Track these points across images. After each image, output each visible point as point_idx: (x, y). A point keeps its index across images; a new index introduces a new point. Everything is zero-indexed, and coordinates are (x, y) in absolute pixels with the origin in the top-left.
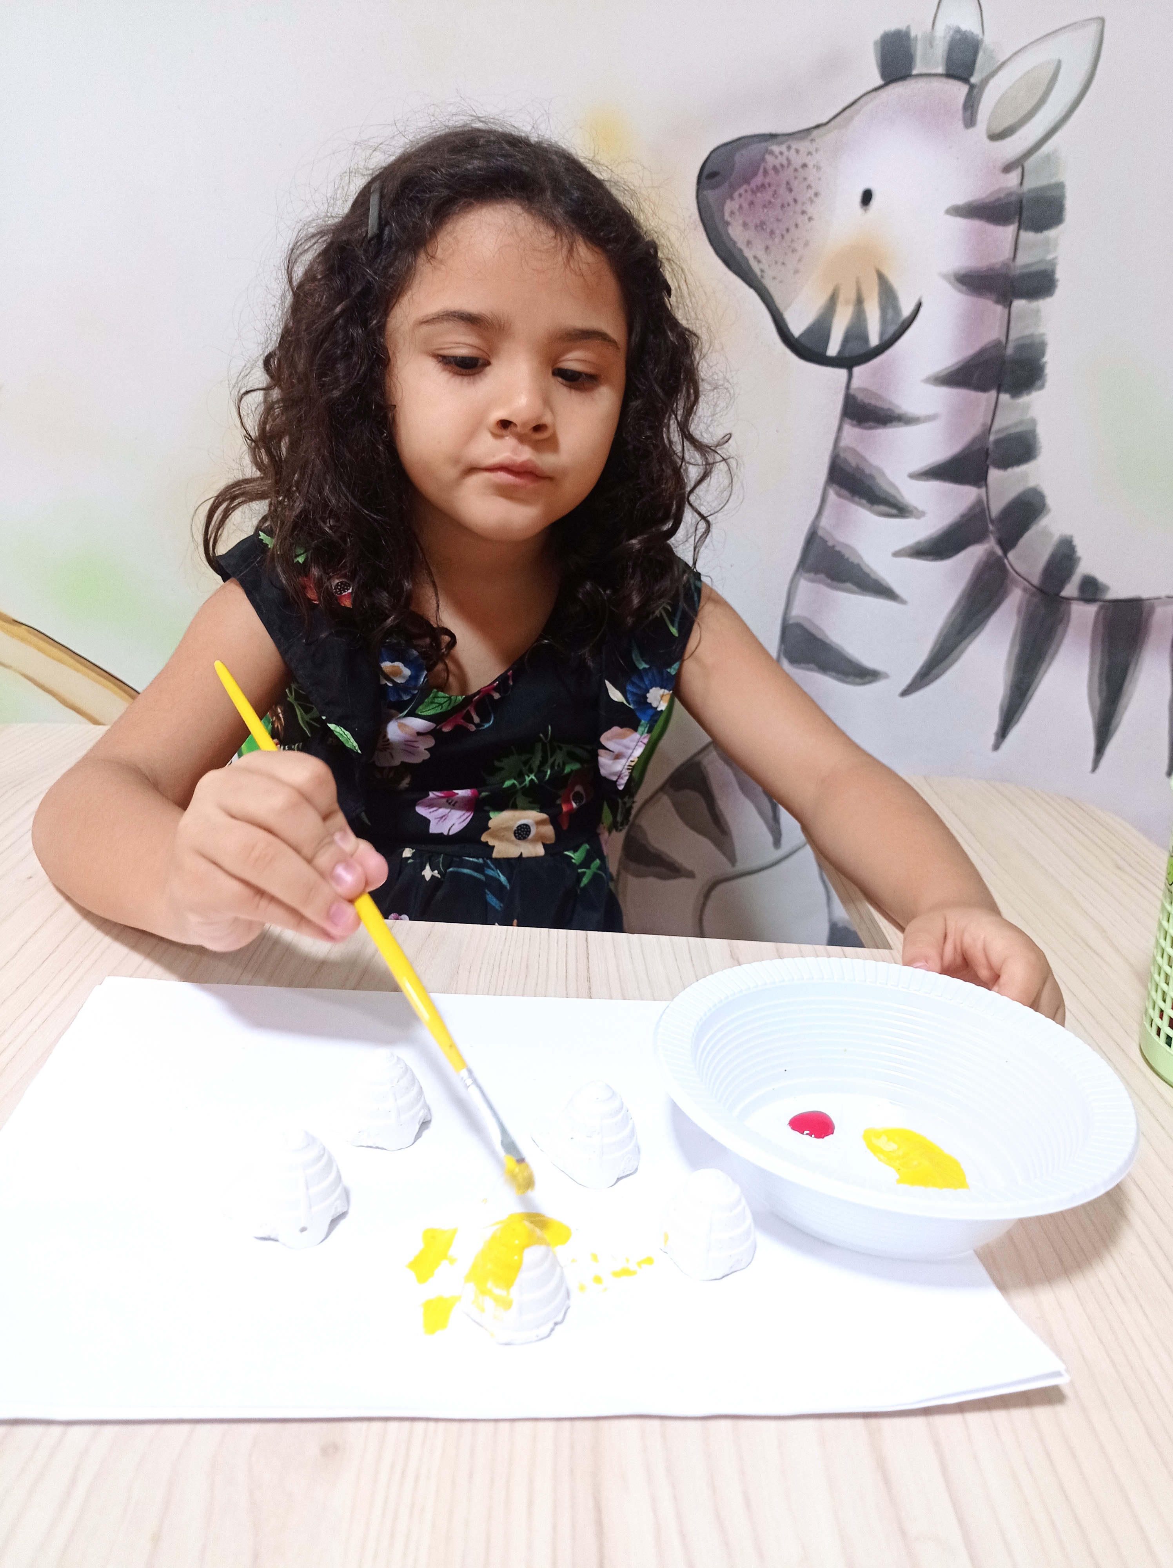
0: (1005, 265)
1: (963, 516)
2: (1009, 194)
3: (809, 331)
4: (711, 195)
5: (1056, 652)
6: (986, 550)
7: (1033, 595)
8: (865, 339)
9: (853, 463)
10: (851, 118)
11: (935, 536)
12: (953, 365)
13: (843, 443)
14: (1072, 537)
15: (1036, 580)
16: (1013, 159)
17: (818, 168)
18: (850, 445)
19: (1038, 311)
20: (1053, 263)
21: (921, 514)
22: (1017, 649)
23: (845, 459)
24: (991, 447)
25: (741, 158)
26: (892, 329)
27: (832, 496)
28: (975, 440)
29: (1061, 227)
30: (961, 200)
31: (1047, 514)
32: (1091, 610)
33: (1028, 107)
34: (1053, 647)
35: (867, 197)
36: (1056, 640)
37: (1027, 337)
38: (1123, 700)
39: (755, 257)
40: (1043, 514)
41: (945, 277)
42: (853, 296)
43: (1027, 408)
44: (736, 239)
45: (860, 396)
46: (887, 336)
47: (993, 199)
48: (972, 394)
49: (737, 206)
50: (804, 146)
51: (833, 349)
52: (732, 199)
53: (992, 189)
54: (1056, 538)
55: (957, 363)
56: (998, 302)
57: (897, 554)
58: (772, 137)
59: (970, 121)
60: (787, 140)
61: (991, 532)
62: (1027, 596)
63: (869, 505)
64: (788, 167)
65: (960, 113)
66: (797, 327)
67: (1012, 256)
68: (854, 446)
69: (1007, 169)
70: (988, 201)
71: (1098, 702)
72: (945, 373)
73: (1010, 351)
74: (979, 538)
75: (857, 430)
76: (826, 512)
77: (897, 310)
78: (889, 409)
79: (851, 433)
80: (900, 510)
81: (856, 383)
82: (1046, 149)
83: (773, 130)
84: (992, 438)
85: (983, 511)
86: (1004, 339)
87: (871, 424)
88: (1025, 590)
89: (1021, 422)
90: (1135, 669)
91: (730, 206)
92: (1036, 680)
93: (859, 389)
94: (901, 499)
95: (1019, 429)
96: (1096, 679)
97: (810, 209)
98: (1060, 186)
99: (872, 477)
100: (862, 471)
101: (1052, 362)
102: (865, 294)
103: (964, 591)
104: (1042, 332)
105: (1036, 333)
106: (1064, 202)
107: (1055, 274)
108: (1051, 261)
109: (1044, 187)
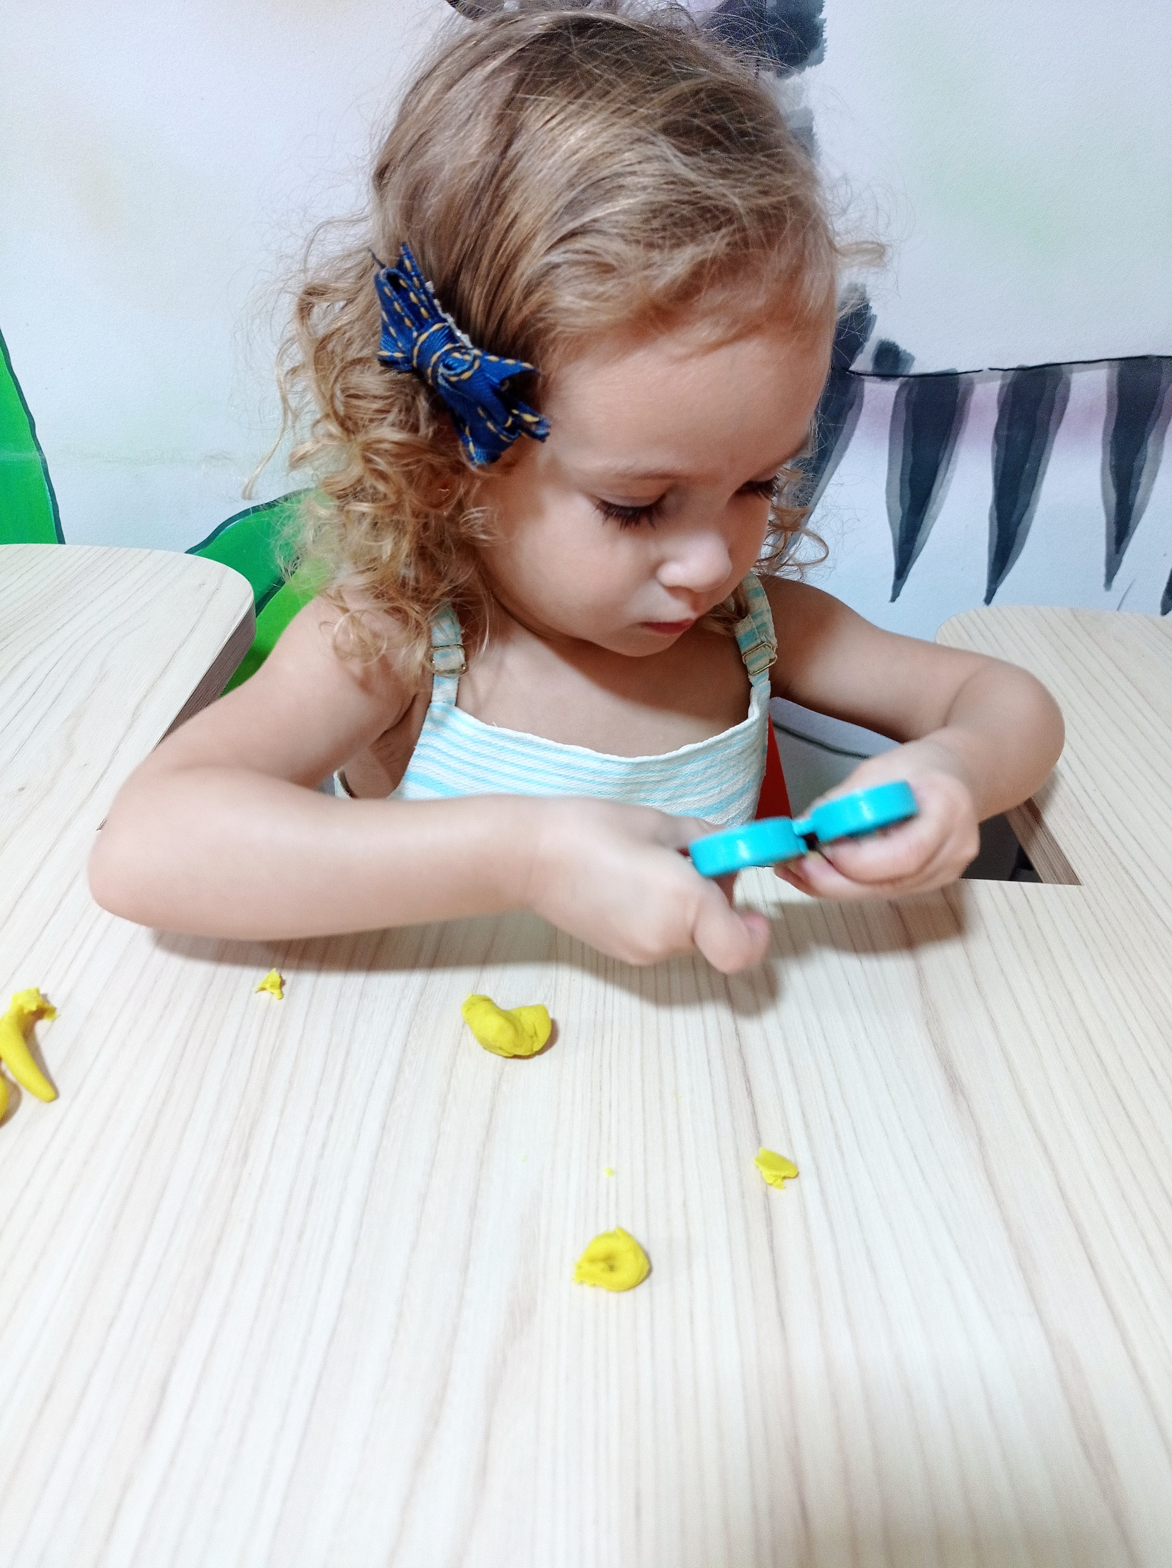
34: (843, 439)
36: (845, 433)
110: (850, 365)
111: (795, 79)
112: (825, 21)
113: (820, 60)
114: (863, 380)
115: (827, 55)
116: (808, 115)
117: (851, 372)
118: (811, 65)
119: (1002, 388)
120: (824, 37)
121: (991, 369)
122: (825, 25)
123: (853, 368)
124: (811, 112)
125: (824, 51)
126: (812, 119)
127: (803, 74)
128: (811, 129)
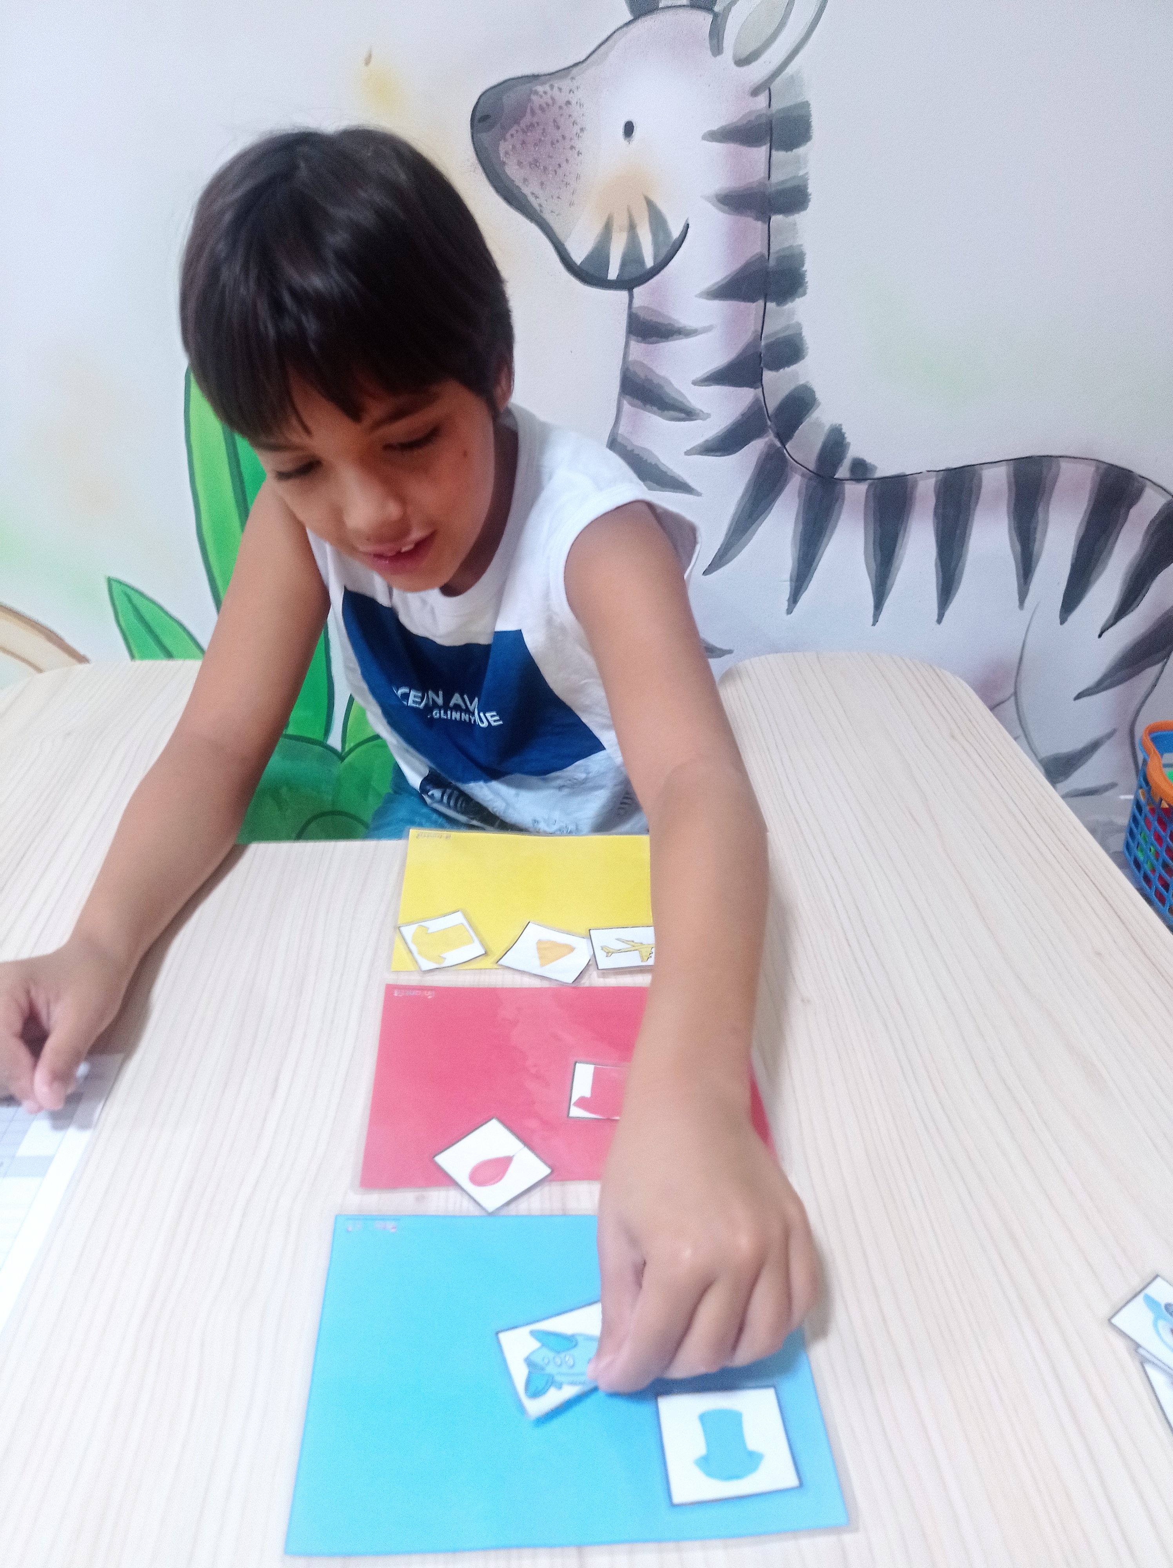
0: (761, 184)
1: (743, 415)
2: (760, 116)
3: (589, 258)
4: (485, 137)
5: (835, 527)
6: (766, 443)
7: (810, 479)
8: (640, 261)
9: (642, 376)
10: (606, 54)
11: (719, 434)
12: (722, 280)
13: (631, 358)
14: (841, 425)
15: (812, 466)
16: (759, 83)
17: (581, 105)
18: (639, 360)
19: (795, 224)
20: (805, 179)
21: (705, 416)
22: (800, 527)
23: (635, 372)
24: (763, 352)
25: (510, 100)
26: (664, 252)
27: (626, 406)
28: (748, 347)
29: (809, 144)
30: (715, 126)
31: (818, 406)
32: (863, 487)
33: (770, 31)
34: (832, 522)
35: (629, 129)
36: (834, 517)
37: (788, 248)
38: (896, 563)
39: (533, 194)
40: (814, 408)
41: (708, 199)
42: (626, 223)
43: (792, 313)
44: (513, 178)
45: (642, 314)
46: (661, 258)
47: (745, 122)
48: (743, 305)
49: (511, 147)
50: (565, 84)
51: (613, 273)
52: (505, 140)
53: (743, 113)
54: (827, 427)
55: (725, 278)
56: (757, 219)
57: (688, 453)
58: (535, 77)
59: (717, 49)
60: (550, 80)
61: (770, 427)
62: (806, 480)
63: (660, 411)
64: (553, 106)
65: (707, 44)
66: (578, 256)
67: (768, 176)
68: (641, 359)
69: (755, 92)
70: (739, 124)
71: (873, 566)
72: (716, 287)
73: (772, 263)
74: (759, 433)
75: (643, 345)
76: (623, 421)
77: (667, 232)
78: (670, 324)
79: (638, 349)
80: (687, 414)
81: (637, 303)
82: (790, 70)
83: (536, 72)
84: (763, 343)
85: (761, 408)
86: (767, 254)
87: (654, 339)
88: (803, 475)
89: (788, 327)
90: (904, 537)
91: (504, 147)
92: (820, 552)
93: (640, 307)
94: (688, 404)
95: (787, 333)
96: (871, 546)
97: (579, 145)
98: (806, 105)
99: (660, 386)
100: (650, 381)
101: (811, 270)
102: (637, 221)
103: (749, 480)
104: (800, 243)
105: (795, 244)
106: (810, 120)
107: (807, 189)
108: (803, 176)
109: (791, 107)
119: (936, 482)
121: (928, 471)
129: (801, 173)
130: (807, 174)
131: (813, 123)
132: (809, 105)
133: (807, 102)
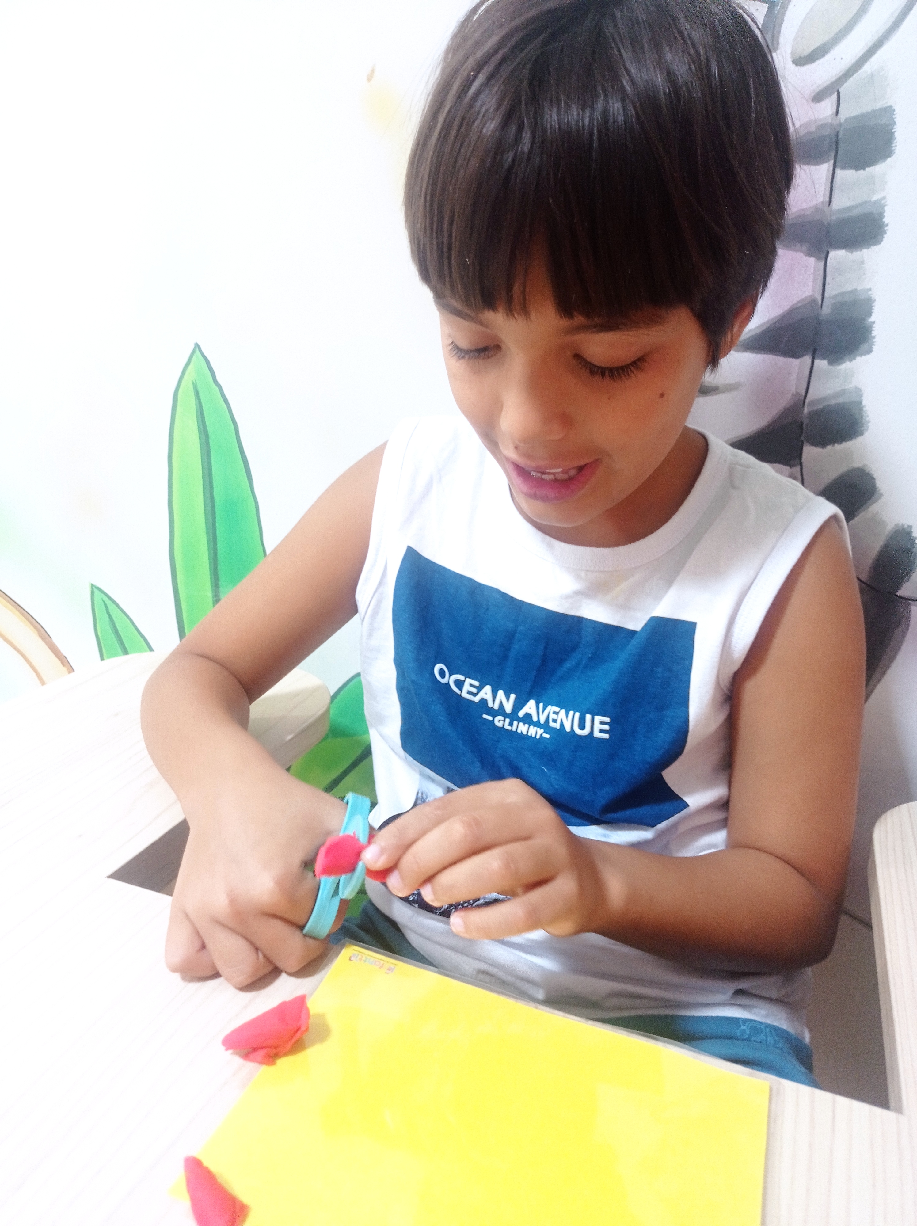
0: (818, 210)
31: (880, 499)
37: (850, 292)
40: (873, 500)
43: (849, 375)
48: (781, 361)
54: (890, 528)
84: (806, 410)
89: (842, 393)
104: (868, 287)
105: (859, 288)
106: (893, 131)
107: (883, 217)
108: (875, 202)
109: (867, 113)
110: (897, 590)
111: (846, 366)
112: (874, 323)
113: (869, 351)
114: (909, 604)
115: (875, 348)
116: (858, 391)
117: (897, 596)
118: (861, 355)
120: (873, 335)
122: (874, 326)
123: (899, 593)
124: (860, 390)
125: (872, 344)
126: (862, 395)
127: (854, 362)
128: (861, 402)
129: (875, 198)
130: (884, 198)
131: (896, 134)
132: (894, 110)
133: (891, 106)
